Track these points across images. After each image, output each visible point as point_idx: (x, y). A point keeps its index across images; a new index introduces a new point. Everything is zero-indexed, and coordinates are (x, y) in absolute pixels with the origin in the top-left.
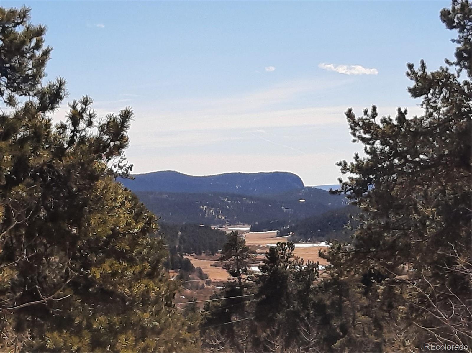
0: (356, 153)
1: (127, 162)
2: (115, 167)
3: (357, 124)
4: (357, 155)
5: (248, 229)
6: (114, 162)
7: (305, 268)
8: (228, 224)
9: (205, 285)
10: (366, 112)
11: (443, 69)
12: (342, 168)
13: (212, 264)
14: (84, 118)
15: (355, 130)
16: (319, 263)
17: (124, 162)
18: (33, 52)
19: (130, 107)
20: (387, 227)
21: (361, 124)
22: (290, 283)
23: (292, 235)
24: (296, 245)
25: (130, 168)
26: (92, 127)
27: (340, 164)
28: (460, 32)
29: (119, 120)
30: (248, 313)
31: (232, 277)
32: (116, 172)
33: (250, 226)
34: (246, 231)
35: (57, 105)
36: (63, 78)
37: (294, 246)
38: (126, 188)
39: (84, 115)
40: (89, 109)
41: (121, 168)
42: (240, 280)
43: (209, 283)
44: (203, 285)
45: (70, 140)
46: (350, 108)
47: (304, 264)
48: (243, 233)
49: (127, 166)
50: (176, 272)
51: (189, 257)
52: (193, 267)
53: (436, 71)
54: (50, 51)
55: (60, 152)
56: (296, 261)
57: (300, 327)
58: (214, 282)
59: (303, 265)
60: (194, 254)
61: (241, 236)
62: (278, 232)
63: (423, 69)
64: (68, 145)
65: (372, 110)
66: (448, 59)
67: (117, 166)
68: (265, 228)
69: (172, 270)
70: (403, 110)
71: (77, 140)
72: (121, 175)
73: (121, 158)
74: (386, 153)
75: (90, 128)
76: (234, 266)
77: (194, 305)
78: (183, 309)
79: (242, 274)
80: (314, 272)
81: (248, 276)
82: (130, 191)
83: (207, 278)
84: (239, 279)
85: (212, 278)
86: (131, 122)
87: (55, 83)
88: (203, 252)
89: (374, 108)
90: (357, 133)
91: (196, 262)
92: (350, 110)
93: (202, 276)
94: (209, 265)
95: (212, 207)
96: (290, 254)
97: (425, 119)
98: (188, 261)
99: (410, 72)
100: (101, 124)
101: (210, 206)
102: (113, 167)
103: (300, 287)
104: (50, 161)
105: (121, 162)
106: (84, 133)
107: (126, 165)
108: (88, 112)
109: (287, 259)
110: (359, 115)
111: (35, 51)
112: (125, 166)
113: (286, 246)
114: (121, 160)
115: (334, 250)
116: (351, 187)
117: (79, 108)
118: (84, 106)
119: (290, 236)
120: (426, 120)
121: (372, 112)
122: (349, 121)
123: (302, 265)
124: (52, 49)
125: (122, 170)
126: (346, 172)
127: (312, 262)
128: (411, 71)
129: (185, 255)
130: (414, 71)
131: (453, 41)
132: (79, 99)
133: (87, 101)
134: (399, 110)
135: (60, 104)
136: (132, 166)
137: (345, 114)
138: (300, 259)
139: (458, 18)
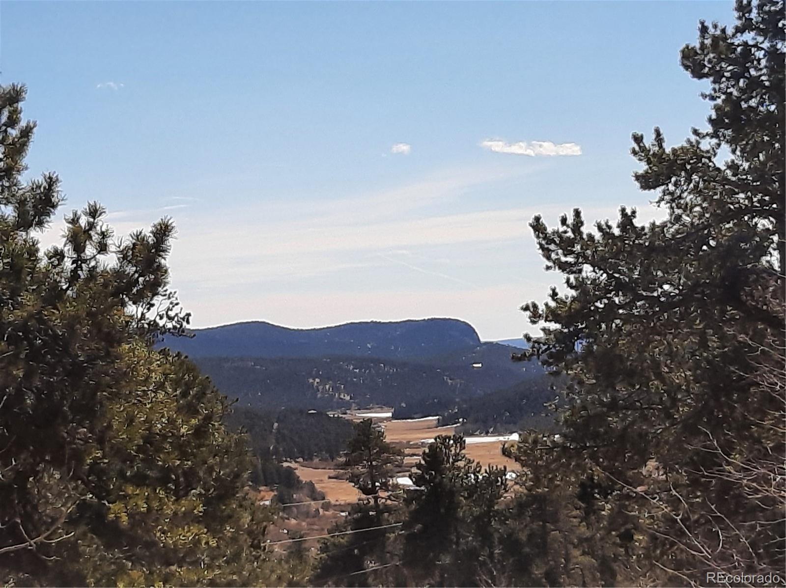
0: (553, 287)
1: (181, 309)
2: (161, 318)
3: (551, 241)
4: (554, 290)
5: (390, 415)
6: (159, 310)
7: (483, 477)
8: (356, 408)
9: (321, 511)
10: (564, 221)
11: (692, 143)
12: (531, 314)
13: (331, 475)
14: (94, 238)
15: (549, 250)
16: (508, 469)
17: (176, 310)
18: (6, 131)
19: (169, 217)
20: (613, 406)
21: (557, 240)
22: (460, 502)
23: (463, 424)
24: (469, 440)
25: (185, 320)
26: (107, 253)
27: (526, 308)
28: (714, 82)
29: (151, 240)
30: (393, 555)
31: (364, 496)
32: (164, 326)
33: (393, 410)
34: (387, 419)
35: (48, 218)
36: (55, 172)
37: (464, 441)
38: (179, 353)
39: (92, 233)
40: (100, 223)
41: (170, 319)
42: (376, 501)
43: (327, 506)
44: (317, 510)
45: (71, 276)
46: (537, 214)
47: (483, 471)
48: (381, 422)
49: (182, 315)
50: (272, 490)
51: (293, 465)
52: (299, 482)
53: (680, 145)
54: (31, 129)
55: (55, 296)
56: (469, 467)
57: (479, 575)
58: (335, 505)
59: (481, 473)
60: (301, 460)
61: (378, 427)
62: (438, 419)
63: (659, 144)
64: (67, 285)
65: (574, 216)
66: (697, 128)
67: (165, 316)
68: (416, 413)
69: (265, 487)
70: (629, 212)
71: (83, 274)
72: (171, 331)
73: (171, 303)
74: (603, 284)
75: (103, 254)
76: (365, 477)
77: (300, 545)
78: (284, 551)
79: (379, 491)
80: (499, 484)
81: (390, 493)
82: (186, 357)
83: (324, 499)
84: (376, 499)
85: (331, 499)
86: (171, 242)
87: (40, 183)
88: (316, 456)
89: (577, 213)
90: (553, 256)
91: (304, 473)
92: (537, 219)
93: (315, 495)
94: (326, 477)
95: (329, 379)
96: (457, 455)
97: (669, 225)
98: (290, 471)
99: (637, 149)
100: (122, 248)
101: (324, 380)
102: (158, 318)
103: (476, 511)
104: (40, 313)
105: (171, 310)
106: (93, 263)
107: (179, 315)
108: (98, 228)
109: (453, 463)
110: (552, 226)
111: (9, 129)
112: (178, 317)
113: (452, 442)
114: (171, 306)
115: (527, 445)
116: (546, 347)
117: (83, 221)
118: (92, 220)
119: (458, 425)
120: (671, 227)
121: (574, 220)
122: (538, 237)
123: (479, 472)
124: (35, 126)
125: (174, 322)
126: (538, 321)
127: (495, 468)
128: (640, 147)
129: (286, 461)
130: (645, 146)
131: (704, 96)
132: (82, 208)
133: (96, 211)
134: (623, 210)
135: (51, 216)
136: (189, 315)
137: (531, 225)
138: (475, 464)
139: (710, 61)
